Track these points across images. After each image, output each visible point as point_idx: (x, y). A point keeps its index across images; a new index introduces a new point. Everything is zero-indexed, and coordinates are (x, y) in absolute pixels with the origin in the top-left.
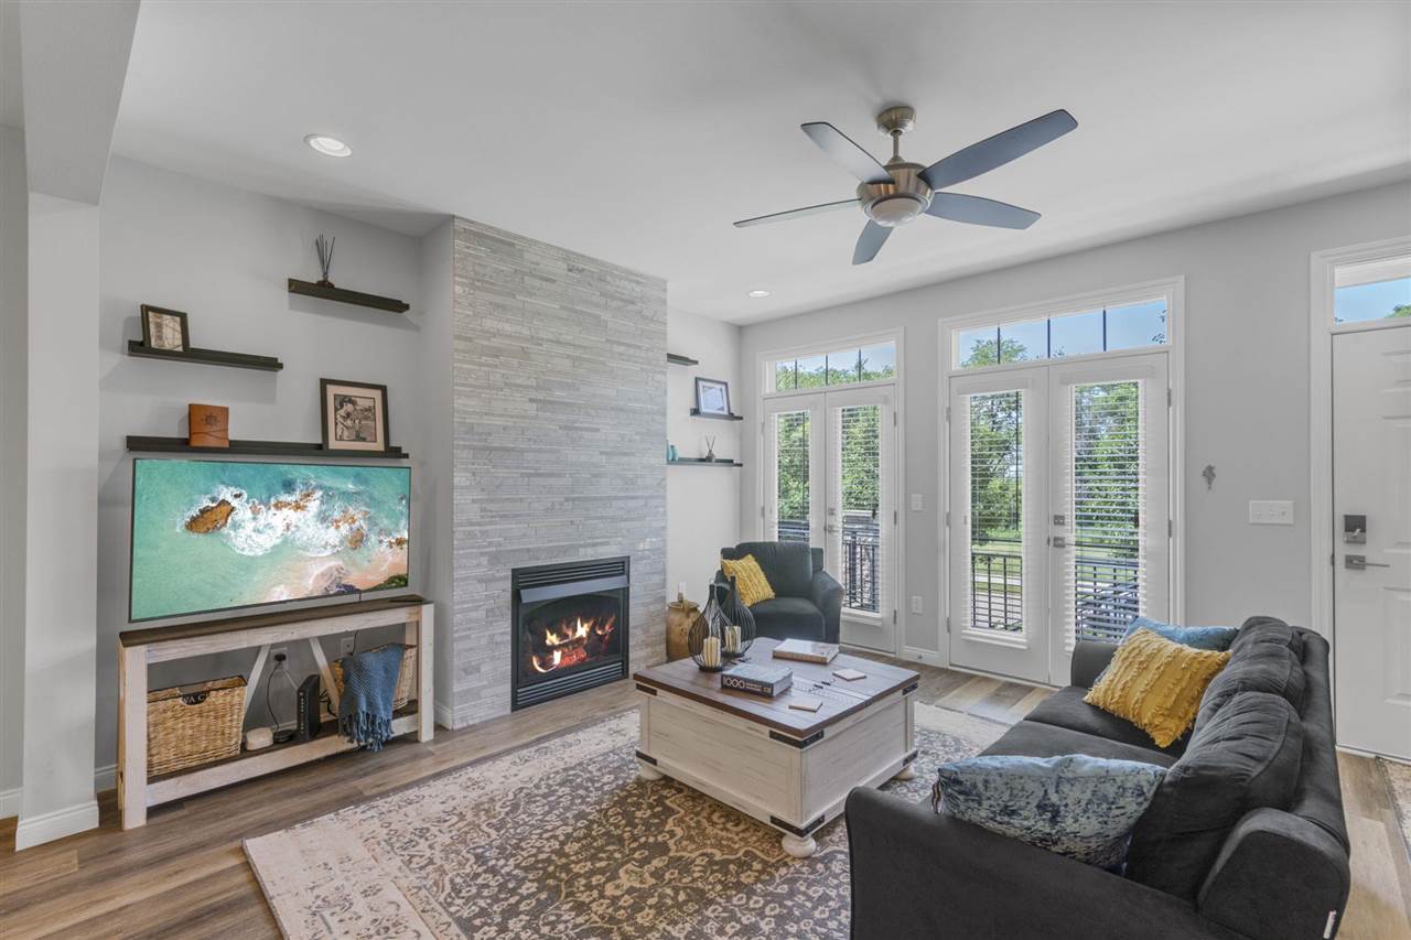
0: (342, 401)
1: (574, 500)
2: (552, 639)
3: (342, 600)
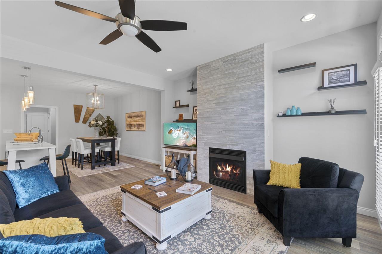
2: (219, 168)
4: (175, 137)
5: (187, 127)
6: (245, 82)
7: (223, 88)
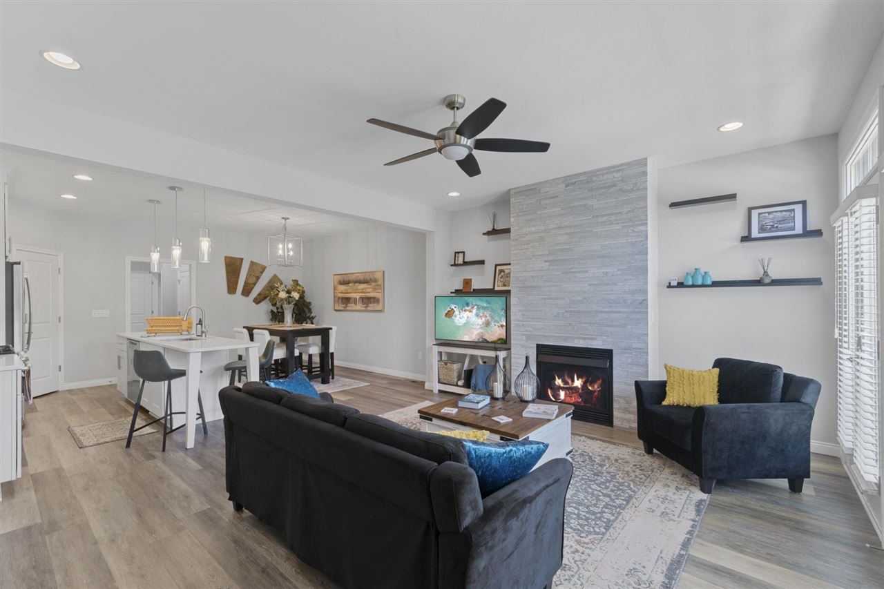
0: (501, 271)
1: (571, 312)
2: (559, 382)
3: (482, 344)
4: (461, 325)
5: (485, 305)
6: (611, 224)
7: (567, 234)
